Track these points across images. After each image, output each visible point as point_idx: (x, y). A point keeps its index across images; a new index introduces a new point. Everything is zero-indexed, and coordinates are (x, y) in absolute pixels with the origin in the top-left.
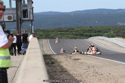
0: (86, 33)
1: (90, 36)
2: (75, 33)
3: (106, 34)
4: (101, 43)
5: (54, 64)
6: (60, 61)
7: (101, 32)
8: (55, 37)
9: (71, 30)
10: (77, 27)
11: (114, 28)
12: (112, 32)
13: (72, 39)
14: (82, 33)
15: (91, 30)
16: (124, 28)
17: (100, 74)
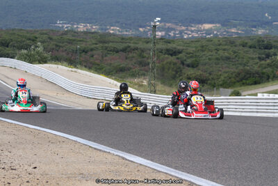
3: (25, 51)
4: (8, 78)
7: (7, 46)
11: (45, 37)
12: (40, 49)
16: (74, 38)
17: (7, 167)
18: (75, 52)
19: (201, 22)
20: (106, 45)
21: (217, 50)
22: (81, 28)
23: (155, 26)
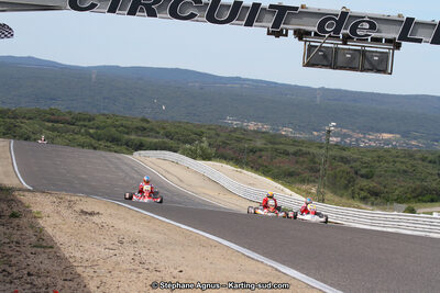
0: (126, 136)
1: (140, 147)
2: (96, 133)
3: (188, 146)
5: (17, 220)
6: (39, 213)
7: (172, 139)
8: (33, 137)
9: (84, 120)
10: (104, 115)
11: (212, 132)
12: (205, 145)
13: (83, 147)
14: (117, 135)
15: (145, 129)
16: (242, 136)
17: (151, 268)
18: (242, 151)
19: (379, 131)
20: (276, 146)
21: (395, 162)
22: (252, 126)
23: (329, 131)
